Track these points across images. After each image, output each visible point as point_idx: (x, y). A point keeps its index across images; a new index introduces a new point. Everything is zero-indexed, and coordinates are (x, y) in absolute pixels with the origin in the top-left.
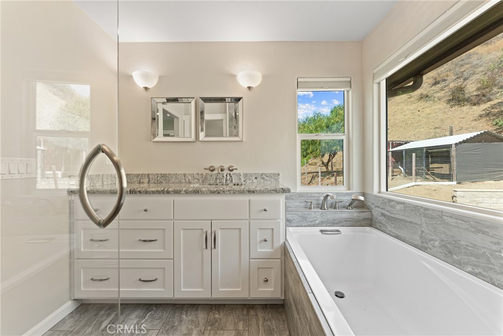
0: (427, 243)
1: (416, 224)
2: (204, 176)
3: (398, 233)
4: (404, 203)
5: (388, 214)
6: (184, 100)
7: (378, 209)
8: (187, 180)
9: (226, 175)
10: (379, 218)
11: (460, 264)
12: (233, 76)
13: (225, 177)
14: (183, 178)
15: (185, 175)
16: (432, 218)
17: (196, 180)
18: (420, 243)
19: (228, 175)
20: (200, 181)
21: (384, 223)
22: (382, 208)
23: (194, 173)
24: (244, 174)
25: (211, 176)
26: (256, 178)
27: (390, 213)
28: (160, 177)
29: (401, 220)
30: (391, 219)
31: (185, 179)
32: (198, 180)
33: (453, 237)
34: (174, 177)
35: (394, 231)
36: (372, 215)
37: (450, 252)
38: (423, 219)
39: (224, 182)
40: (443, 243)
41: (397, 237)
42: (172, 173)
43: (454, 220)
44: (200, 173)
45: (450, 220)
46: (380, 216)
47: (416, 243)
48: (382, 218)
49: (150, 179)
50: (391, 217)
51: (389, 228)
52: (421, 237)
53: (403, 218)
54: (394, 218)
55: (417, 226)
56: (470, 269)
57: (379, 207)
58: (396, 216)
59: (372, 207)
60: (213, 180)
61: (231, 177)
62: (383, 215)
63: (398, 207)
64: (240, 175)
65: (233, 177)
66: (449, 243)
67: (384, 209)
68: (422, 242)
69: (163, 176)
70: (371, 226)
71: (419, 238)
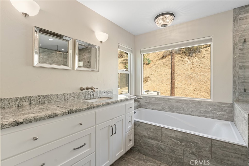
0: (164, 108)
1: (160, 103)
2: (78, 95)
3: (153, 108)
4: (155, 97)
5: (148, 102)
6: (64, 38)
7: (144, 101)
8: (66, 98)
9: (91, 93)
10: (144, 104)
11: (173, 111)
12: (93, 32)
13: (90, 93)
14: (63, 97)
15: (64, 95)
16: (165, 101)
17: (73, 98)
18: (161, 109)
19: (92, 92)
20: (75, 98)
21: (146, 105)
22: (145, 100)
23: (71, 93)
24: (99, 91)
25: (82, 94)
26: (104, 93)
27: (149, 101)
28: (43, 99)
29: (154, 103)
30: (149, 103)
31: (65, 97)
32: (74, 97)
33: (171, 105)
34: (55, 97)
35: (151, 107)
36: (140, 103)
37: (171, 109)
38: (162, 102)
39: (90, 97)
40: (169, 107)
41: (153, 109)
42: (53, 94)
43: (172, 100)
44: (75, 92)
45: (171, 100)
46: (144, 103)
47: (160, 109)
48: (145, 104)
49: (32, 102)
50: (150, 103)
51: (149, 107)
52: (162, 107)
53: (155, 102)
54: (151, 103)
55: (160, 104)
56: (176, 112)
57: (144, 100)
58: (152, 102)
59: (140, 100)
60: (83, 96)
61: (93, 93)
62: (146, 102)
63: (153, 99)
64: (98, 92)
65: (94, 93)
66: (171, 107)
67: (146, 100)
68: (162, 108)
69: (44, 97)
70: (140, 108)
71: (161, 107)
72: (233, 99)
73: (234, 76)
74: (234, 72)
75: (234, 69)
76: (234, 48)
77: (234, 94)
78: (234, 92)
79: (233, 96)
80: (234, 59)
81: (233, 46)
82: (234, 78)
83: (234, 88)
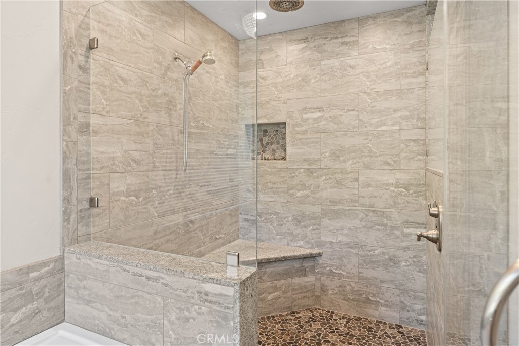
72: (63, 238)
73: (65, 158)
74: (65, 143)
75: (65, 132)
76: (64, 56)
77: (65, 221)
78: (65, 212)
79: (64, 227)
80: (64, 96)
81: (62, 47)
82: (64, 163)
83: (64, 199)
